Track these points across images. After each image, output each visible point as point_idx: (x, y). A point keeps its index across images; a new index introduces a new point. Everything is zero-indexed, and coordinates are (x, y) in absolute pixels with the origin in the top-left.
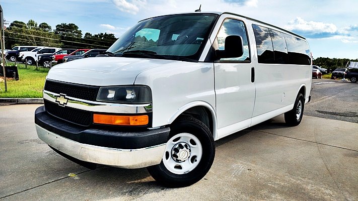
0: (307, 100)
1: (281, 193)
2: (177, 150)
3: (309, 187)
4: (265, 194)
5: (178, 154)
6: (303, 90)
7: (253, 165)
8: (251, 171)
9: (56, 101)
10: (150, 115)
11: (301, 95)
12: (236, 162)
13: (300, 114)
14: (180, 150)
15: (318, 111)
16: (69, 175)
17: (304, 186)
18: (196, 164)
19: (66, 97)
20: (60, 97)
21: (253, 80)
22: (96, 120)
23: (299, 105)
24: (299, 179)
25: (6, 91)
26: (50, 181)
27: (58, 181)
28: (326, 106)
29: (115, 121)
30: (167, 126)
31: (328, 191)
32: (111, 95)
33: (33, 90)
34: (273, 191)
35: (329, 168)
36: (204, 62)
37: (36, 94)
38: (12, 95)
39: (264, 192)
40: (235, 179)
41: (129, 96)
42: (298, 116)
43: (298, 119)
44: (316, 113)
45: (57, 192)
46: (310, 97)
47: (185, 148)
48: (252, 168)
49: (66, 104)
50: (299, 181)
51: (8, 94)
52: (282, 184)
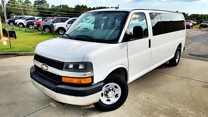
0: (182, 50)
1: (165, 114)
2: (107, 92)
3: (180, 110)
4: (156, 114)
5: (108, 94)
6: (180, 45)
7: (150, 95)
8: (149, 99)
9: (41, 67)
10: (92, 77)
11: (179, 48)
12: (140, 94)
13: (178, 59)
14: (109, 92)
15: (190, 54)
16: (51, 104)
17: (178, 109)
18: (118, 98)
19: (47, 66)
20: (43, 65)
21: (150, 47)
22: (64, 80)
23: (178, 54)
24: (175, 104)
25: (11, 48)
26: (41, 108)
27: (45, 108)
28: (195, 50)
29: (74, 81)
30: (101, 82)
31: (191, 112)
32: (71, 66)
33: (25, 47)
34: (161, 112)
35: (193, 96)
36: (122, 42)
37: (27, 50)
38: (14, 50)
39: (156, 113)
40: (140, 105)
41: (81, 67)
42: (177, 60)
43: (177, 62)
44: (188, 55)
45: (45, 115)
46: (184, 48)
47: (112, 91)
48: (149, 97)
49: (47, 70)
50: (175, 106)
51: (12, 50)
52: (166, 108)
